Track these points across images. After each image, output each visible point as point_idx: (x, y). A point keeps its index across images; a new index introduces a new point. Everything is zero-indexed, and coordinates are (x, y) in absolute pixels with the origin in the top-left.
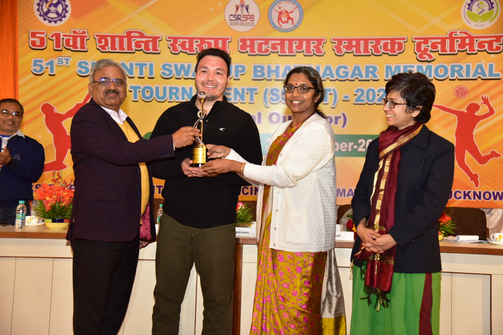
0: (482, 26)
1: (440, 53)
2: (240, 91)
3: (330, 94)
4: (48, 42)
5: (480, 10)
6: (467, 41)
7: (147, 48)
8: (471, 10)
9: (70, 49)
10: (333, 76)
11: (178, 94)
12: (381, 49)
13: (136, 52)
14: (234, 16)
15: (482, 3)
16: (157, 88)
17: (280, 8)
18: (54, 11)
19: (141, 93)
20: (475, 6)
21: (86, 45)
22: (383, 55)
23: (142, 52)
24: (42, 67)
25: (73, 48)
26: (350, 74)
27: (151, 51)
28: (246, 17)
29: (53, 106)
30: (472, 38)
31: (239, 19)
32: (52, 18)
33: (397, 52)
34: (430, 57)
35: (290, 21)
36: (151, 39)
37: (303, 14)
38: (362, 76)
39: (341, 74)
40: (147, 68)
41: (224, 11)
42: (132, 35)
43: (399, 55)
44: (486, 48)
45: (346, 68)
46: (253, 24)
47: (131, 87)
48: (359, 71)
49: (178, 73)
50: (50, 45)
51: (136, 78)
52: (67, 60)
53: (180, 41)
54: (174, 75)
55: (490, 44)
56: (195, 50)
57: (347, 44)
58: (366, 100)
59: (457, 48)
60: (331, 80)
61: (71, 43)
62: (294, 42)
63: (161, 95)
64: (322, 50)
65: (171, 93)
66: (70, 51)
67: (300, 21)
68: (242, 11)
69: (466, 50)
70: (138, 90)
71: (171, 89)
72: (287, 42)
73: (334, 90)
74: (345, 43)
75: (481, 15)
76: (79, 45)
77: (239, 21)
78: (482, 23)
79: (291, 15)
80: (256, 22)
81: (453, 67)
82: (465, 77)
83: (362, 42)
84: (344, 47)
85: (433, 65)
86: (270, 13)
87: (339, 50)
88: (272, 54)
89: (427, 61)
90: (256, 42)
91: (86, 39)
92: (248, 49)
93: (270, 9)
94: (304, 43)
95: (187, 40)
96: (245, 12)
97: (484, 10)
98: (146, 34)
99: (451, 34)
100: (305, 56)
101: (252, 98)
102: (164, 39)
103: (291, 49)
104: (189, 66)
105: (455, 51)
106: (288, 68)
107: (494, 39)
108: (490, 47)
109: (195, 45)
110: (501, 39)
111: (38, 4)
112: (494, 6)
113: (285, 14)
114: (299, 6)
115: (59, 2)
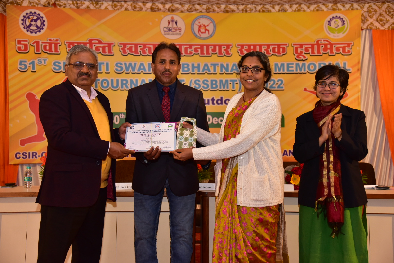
0: (338, 36)
1: (311, 54)
3: (237, 83)
4: (30, 47)
5: (336, 26)
6: (329, 46)
7: (104, 51)
8: (330, 25)
9: (47, 53)
11: (128, 85)
12: (271, 51)
14: (167, 28)
15: (337, 21)
16: (112, 81)
17: (199, 23)
18: (35, 25)
19: (100, 84)
20: (332, 23)
21: (59, 49)
22: (273, 56)
23: (100, 54)
24: (26, 66)
25: (49, 52)
27: (107, 53)
28: (175, 29)
29: (35, 94)
30: (331, 45)
31: (171, 30)
32: (33, 30)
33: (282, 54)
34: (304, 57)
35: (207, 32)
36: (107, 45)
37: (216, 27)
40: (104, 66)
41: (160, 25)
42: (93, 42)
43: (283, 56)
44: (341, 51)
46: (180, 34)
49: (127, 69)
50: (32, 49)
52: (45, 61)
53: (128, 46)
54: (124, 71)
55: (344, 48)
56: (140, 53)
57: (247, 48)
59: (322, 51)
60: (237, 74)
61: (48, 48)
62: (210, 46)
63: (115, 85)
64: (230, 52)
65: (122, 84)
66: (47, 54)
67: (214, 31)
68: (173, 25)
69: (328, 53)
70: (98, 82)
71: (122, 81)
72: (205, 47)
74: (246, 47)
75: (337, 29)
76: (53, 49)
77: (170, 32)
78: (338, 35)
79: (207, 28)
80: (182, 32)
81: (320, 64)
83: (257, 47)
84: (245, 50)
85: (307, 63)
86: (192, 26)
87: (242, 53)
88: (195, 55)
89: (302, 60)
90: (183, 47)
91: (58, 45)
93: (193, 23)
94: (217, 47)
95: (133, 46)
96: (175, 26)
97: (338, 26)
98: (103, 41)
99: (318, 42)
100: (218, 56)
102: (116, 45)
103: (208, 52)
104: (135, 64)
105: (321, 53)
106: (206, 65)
107: (346, 45)
108: (344, 51)
109: (139, 49)
110: (351, 45)
111: (23, 20)
112: (345, 22)
113: (203, 27)
114: (213, 22)
115: (38, 19)
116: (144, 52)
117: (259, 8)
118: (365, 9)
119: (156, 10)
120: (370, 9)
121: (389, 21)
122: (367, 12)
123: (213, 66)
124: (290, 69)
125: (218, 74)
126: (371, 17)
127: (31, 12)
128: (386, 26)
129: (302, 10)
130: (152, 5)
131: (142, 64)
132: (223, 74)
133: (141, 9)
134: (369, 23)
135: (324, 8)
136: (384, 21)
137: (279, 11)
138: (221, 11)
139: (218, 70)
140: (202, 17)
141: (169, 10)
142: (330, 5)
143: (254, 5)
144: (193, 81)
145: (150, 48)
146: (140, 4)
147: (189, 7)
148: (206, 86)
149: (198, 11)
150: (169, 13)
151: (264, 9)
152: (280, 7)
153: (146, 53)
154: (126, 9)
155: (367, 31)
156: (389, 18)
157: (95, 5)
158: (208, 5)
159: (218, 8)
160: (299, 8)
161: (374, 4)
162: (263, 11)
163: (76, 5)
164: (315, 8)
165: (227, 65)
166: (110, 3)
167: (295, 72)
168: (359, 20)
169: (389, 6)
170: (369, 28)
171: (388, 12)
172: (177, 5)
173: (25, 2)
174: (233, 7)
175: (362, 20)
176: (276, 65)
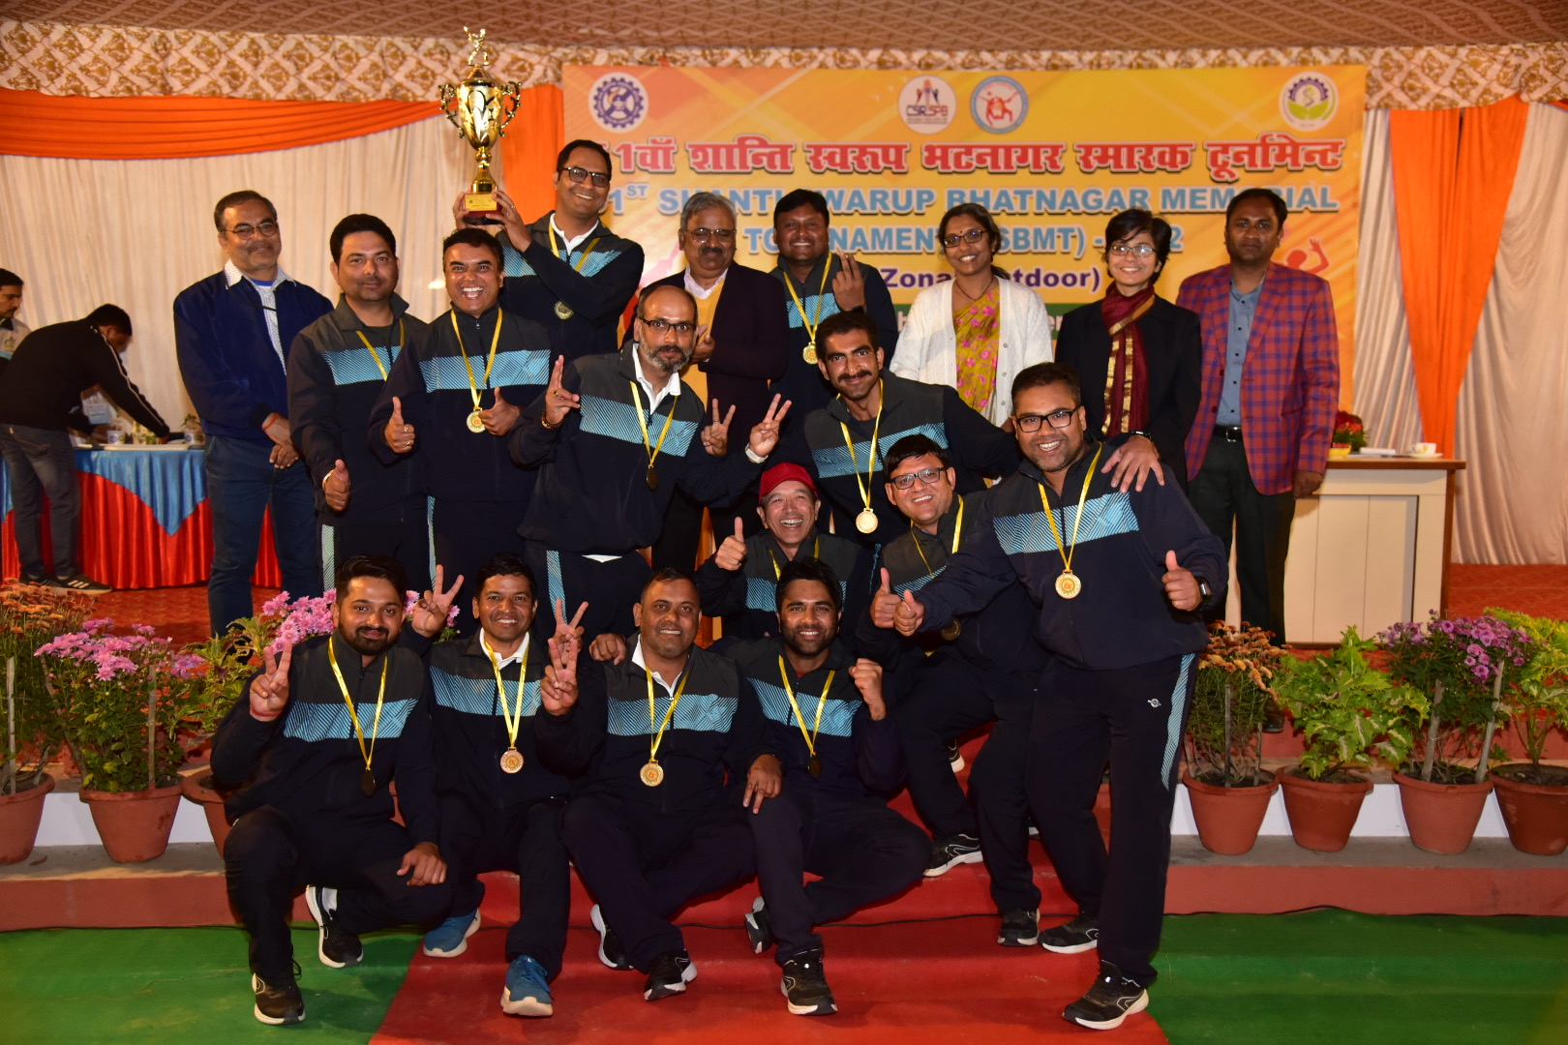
0: (1311, 125)
1: (1248, 168)
2: (926, 234)
3: (1074, 237)
5: (1308, 101)
6: (1289, 150)
7: (772, 164)
8: (1294, 100)
9: (647, 170)
10: (1077, 207)
12: (1154, 162)
13: (755, 172)
14: (914, 108)
15: (1310, 90)
17: (989, 94)
18: (621, 107)
19: (762, 239)
20: (1299, 94)
21: (673, 163)
22: (1158, 171)
23: (762, 171)
25: (652, 168)
26: (1105, 203)
27: (779, 169)
28: (934, 109)
30: (1295, 146)
31: (924, 112)
32: (618, 120)
33: (1180, 167)
34: (1232, 175)
35: (1007, 116)
36: (778, 150)
37: (1027, 103)
39: (1091, 202)
41: (898, 99)
42: (748, 142)
43: (1184, 172)
44: (1317, 161)
45: (1098, 193)
46: (945, 121)
47: (747, 231)
48: (1120, 198)
51: (755, 215)
52: (642, 189)
55: (1323, 154)
57: (1099, 153)
59: (1272, 161)
60: (1074, 214)
61: (649, 159)
62: (1013, 150)
64: (1059, 164)
66: (646, 173)
67: (1024, 114)
68: (928, 100)
70: (758, 235)
72: (1001, 152)
73: (1079, 230)
74: (1097, 151)
75: (1308, 108)
76: (661, 162)
77: (922, 117)
78: (1311, 122)
79: (1008, 106)
80: (950, 117)
83: (1124, 152)
84: (1095, 158)
86: (973, 103)
88: (977, 171)
89: (1227, 182)
90: (952, 152)
91: (672, 152)
92: (938, 162)
93: (974, 96)
94: (1030, 152)
95: (838, 150)
96: (933, 102)
97: (1313, 101)
98: (771, 141)
99: (1264, 139)
100: (1032, 173)
102: (800, 149)
103: (1008, 164)
104: (841, 193)
105: (1269, 166)
106: (1004, 194)
107: (1329, 147)
108: (1324, 161)
109: (850, 158)
110: (1340, 147)
111: (596, 98)
112: (1329, 93)
113: (997, 105)
114: (1020, 91)
115: (628, 93)
116: (862, 165)
117: (1130, 56)
118: (1376, 61)
119: (889, 64)
120: (1387, 61)
121: (1428, 89)
122: (1381, 67)
123: (1019, 197)
124: (1198, 203)
125: (1031, 215)
126: (1388, 80)
127: (613, 80)
128: (1423, 102)
129: (1230, 62)
130: (882, 55)
131: (856, 194)
132: (1041, 214)
133: (856, 63)
134: (1383, 93)
135: (1280, 57)
136: (1418, 91)
137: (1176, 64)
138: (1041, 65)
139: (1031, 205)
140: (997, 79)
141: (919, 65)
142: (1295, 51)
143: (1118, 52)
145: (875, 156)
146: (854, 52)
147: (967, 57)
149: (988, 67)
150: (919, 72)
151: (1140, 61)
152: (1179, 57)
153: (865, 167)
155: (1380, 113)
156: (1428, 83)
157: (751, 57)
158: (1011, 52)
159: (1034, 58)
160: (1222, 58)
161: (1397, 49)
162: (1139, 66)
163: (709, 58)
164: (1261, 57)
165: (1053, 193)
166: (786, 51)
167: (1209, 209)
168: (1362, 89)
169: (1430, 55)
170: (1385, 105)
171: (1427, 68)
172: (939, 54)
173: (601, 58)
174: (1069, 56)
175: (1368, 88)
176: (1166, 193)
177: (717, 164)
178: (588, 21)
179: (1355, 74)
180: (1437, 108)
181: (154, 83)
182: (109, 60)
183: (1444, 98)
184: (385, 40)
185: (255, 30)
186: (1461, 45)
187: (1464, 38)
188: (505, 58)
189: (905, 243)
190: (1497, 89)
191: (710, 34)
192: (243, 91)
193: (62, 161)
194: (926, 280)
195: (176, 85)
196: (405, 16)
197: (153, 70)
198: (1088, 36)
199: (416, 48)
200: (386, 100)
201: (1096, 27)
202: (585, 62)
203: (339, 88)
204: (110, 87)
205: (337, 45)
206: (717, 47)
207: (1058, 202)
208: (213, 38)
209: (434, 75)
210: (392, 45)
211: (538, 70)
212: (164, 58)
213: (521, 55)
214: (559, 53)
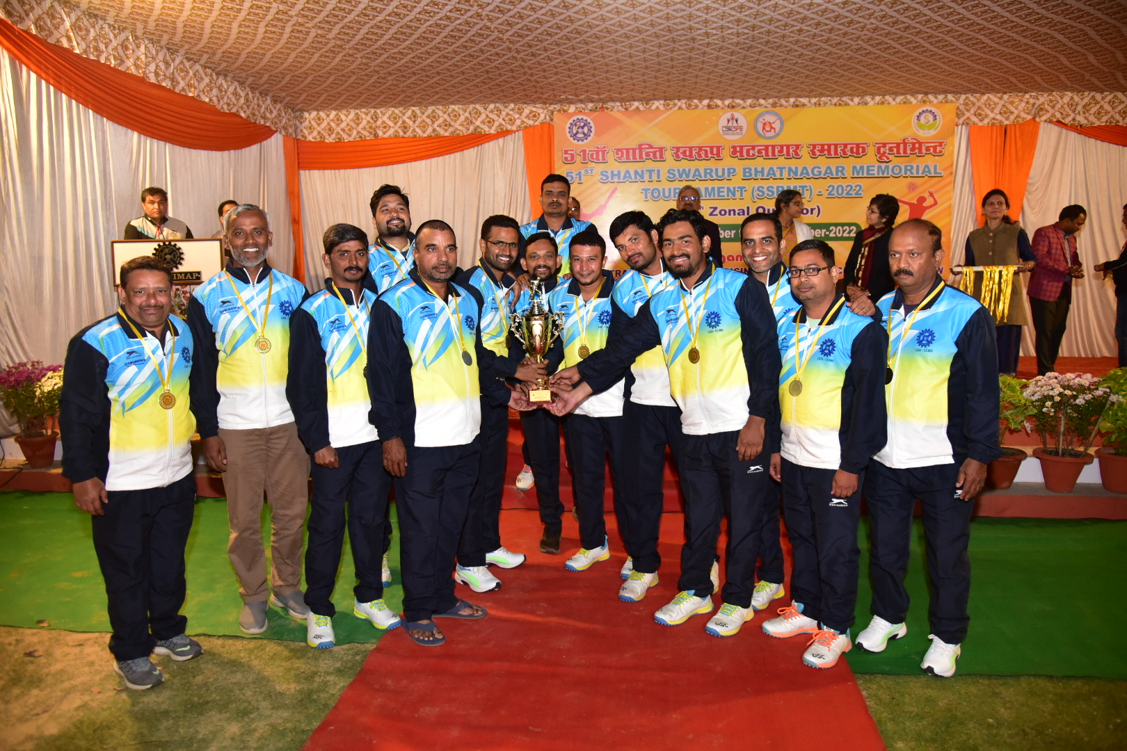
0: (928, 133)
1: (896, 155)
2: (732, 189)
3: (807, 190)
5: (926, 121)
6: (917, 146)
7: (655, 157)
8: (920, 121)
10: (808, 175)
12: (848, 152)
13: (646, 161)
14: (726, 127)
15: (927, 115)
16: (664, 189)
17: (764, 119)
18: (582, 132)
19: (650, 194)
20: (922, 118)
21: (607, 157)
22: (850, 157)
23: (650, 160)
25: (596, 161)
26: (823, 173)
27: (658, 159)
28: (736, 128)
30: (920, 144)
31: (731, 129)
32: (580, 138)
33: (861, 154)
34: (888, 158)
35: (773, 130)
36: (658, 150)
37: (783, 124)
38: (832, 175)
39: (816, 172)
41: (718, 123)
42: (643, 147)
43: (863, 157)
44: (932, 151)
45: (819, 168)
46: (741, 134)
47: (642, 190)
48: (831, 170)
49: (681, 176)
50: (579, 159)
51: (646, 182)
52: (592, 170)
53: (682, 150)
55: (935, 148)
56: (695, 157)
57: (820, 148)
58: (836, 195)
59: (909, 152)
60: (807, 179)
61: (595, 157)
62: (776, 147)
63: (667, 195)
64: (799, 154)
66: (594, 163)
67: (781, 129)
68: (733, 123)
69: (916, 153)
70: (648, 192)
72: (770, 148)
73: (810, 186)
74: (818, 147)
75: (927, 125)
76: (600, 158)
77: (730, 132)
79: (773, 125)
80: (744, 131)
81: (906, 167)
82: (915, 175)
83: (833, 147)
84: (818, 150)
85: (890, 165)
86: (755, 124)
87: (814, 153)
88: (758, 158)
89: (886, 162)
90: (745, 149)
91: (606, 152)
92: (738, 154)
93: (756, 121)
94: (785, 148)
95: (688, 149)
96: (735, 124)
97: (929, 121)
98: (654, 146)
99: (904, 140)
100: (786, 158)
101: (741, 195)
102: (669, 149)
103: (773, 154)
104: (689, 170)
105: (907, 153)
106: (771, 169)
107: (938, 144)
108: (935, 151)
109: (694, 152)
110: (943, 144)
111: (570, 128)
112: (937, 118)
113: (768, 125)
114: (780, 118)
115: (585, 125)
116: (700, 156)
117: (835, 100)
118: (961, 101)
119: (713, 107)
120: (967, 101)
121: (989, 115)
122: (964, 104)
124: (871, 172)
126: (968, 111)
127: (578, 119)
128: (986, 121)
129: (887, 102)
130: (710, 102)
131: (697, 170)
132: (791, 179)
133: (697, 106)
134: (965, 117)
135: (912, 99)
136: (983, 116)
137: (859, 104)
138: (790, 105)
139: (785, 175)
140: (767, 112)
141: (728, 107)
142: (920, 96)
143: (829, 98)
144: (756, 188)
145: (706, 151)
146: (696, 101)
147: (752, 102)
148: (770, 194)
149: (763, 107)
150: (728, 110)
151: (840, 102)
152: (860, 100)
153: (702, 157)
154: (680, 108)
155: (964, 127)
156: (988, 112)
157: (645, 105)
158: (774, 99)
159: (786, 102)
160: (882, 100)
161: (972, 95)
162: (840, 105)
163: (624, 107)
164: (902, 100)
165: (796, 168)
166: (662, 102)
167: (876, 175)
168: (954, 115)
169: (989, 98)
170: (966, 123)
171: (987, 104)
172: (738, 101)
173: (572, 109)
174: (803, 100)
175: (957, 114)
176: (854, 168)
177: (628, 157)
178: (564, 92)
179: (951, 108)
180: (993, 125)
181: (371, 133)
182: (353, 124)
183: (997, 120)
184: (472, 106)
185: (414, 106)
186: (1005, 93)
187: (1005, 90)
188: (527, 111)
189: (721, 194)
190: (1023, 115)
191: (623, 96)
192: (409, 134)
193: (333, 171)
194: (732, 212)
195: (380, 133)
196: (480, 95)
197: (371, 127)
198: (813, 91)
199: (485, 109)
200: (472, 134)
201: (815, 86)
202: (564, 111)
203: (451, 129)
204: (353, 136)
205: (450, 110)
206: (628, 101)
207: (799, 174)
208: (397, 111)
209: (494, 121)
210: (475, 108)
211: (542, 116)
212: (375, 122)
213: (534, 109)
214: (552, 108)
